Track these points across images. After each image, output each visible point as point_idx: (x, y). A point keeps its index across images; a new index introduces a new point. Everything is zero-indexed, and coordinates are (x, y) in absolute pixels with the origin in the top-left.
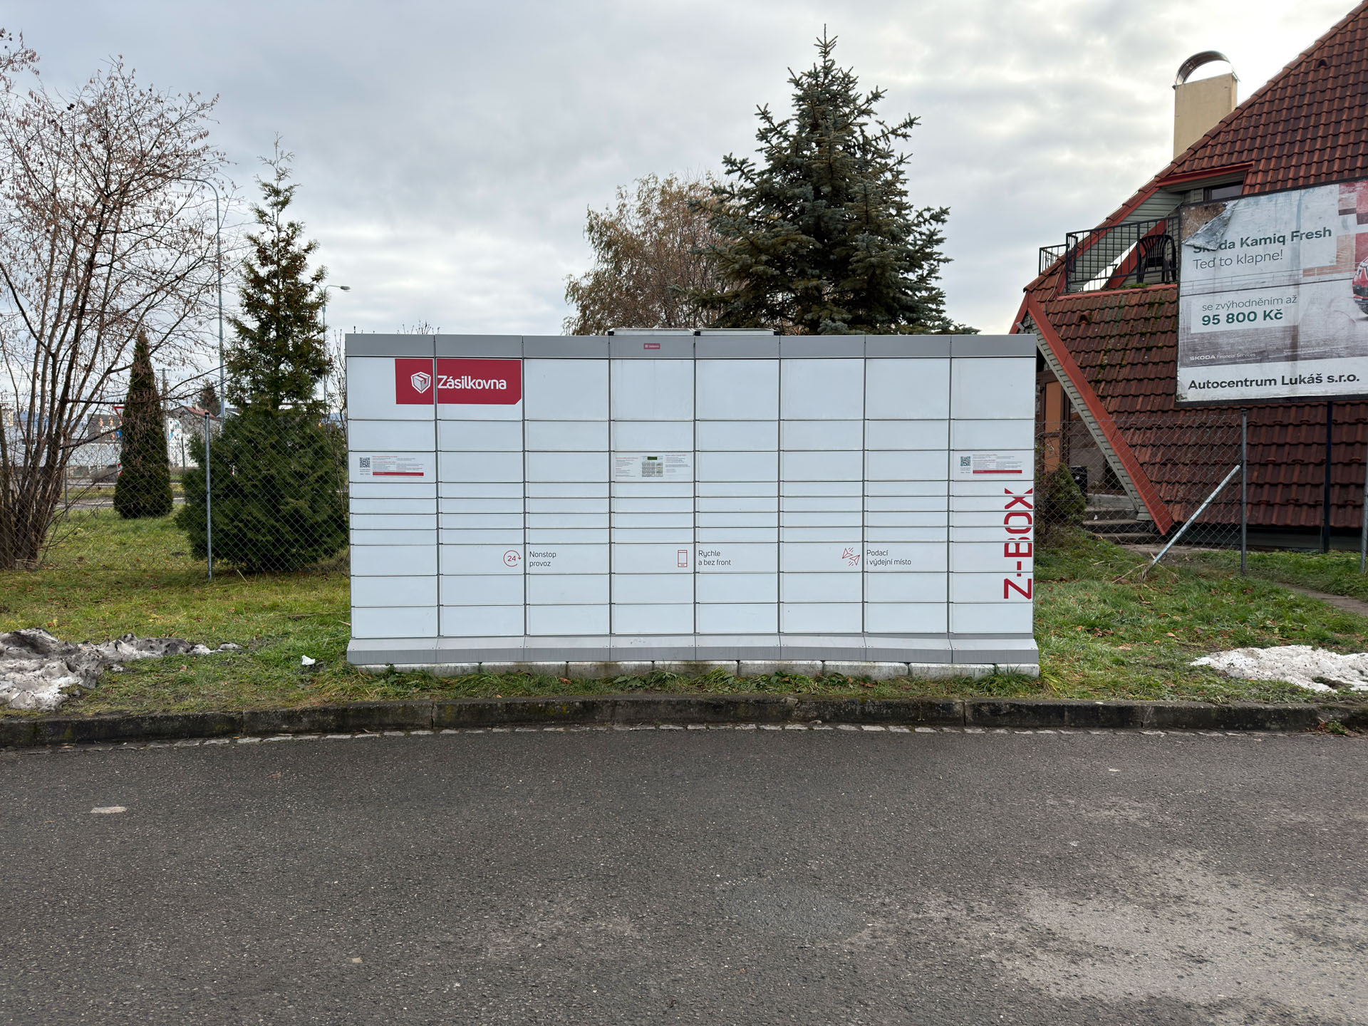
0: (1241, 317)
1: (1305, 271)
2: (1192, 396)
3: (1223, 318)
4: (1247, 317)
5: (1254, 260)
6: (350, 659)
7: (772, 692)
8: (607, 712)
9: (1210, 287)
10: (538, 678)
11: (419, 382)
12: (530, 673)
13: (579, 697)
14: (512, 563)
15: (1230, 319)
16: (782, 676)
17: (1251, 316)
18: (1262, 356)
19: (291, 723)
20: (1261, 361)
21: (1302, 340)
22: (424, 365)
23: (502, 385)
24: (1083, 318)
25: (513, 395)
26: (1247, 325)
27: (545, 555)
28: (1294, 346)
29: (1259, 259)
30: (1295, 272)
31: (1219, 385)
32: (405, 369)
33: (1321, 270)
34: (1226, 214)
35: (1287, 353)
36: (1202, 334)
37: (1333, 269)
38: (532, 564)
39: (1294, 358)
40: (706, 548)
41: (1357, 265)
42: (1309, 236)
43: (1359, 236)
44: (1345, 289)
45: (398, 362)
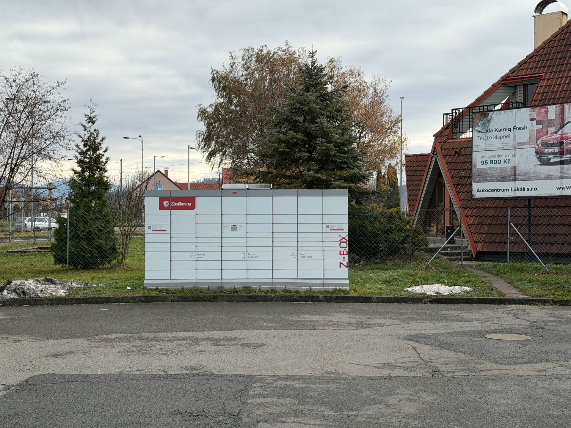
0: (495, 162)
1: (518, 143)
2: (478, 195)
3: (489, 162)
4: (497, 162)
5: (500, 138)
6: (145, 285)
7: (268, 294)
8: (220, 299)
9: (484, 148)
10: (202, 291)
11: (166, 204)
12: (197, 290)
13: (212, 295)
14: (192, 257)
15: (492, 162)
16: (273, 291)
17: (499, 162)
18: (503, 179)
19: (133, 300)
20: (503, 181)
21: (518, 173)
22: (167, 199)
23: (190, 204)
24: (456, 152)
25: (193, 207)
26: (497, 165)
27: (202, 255)
28: (515, 175)
29: (501, 137)
30: (515, 144)
31: (488, 191)
32: (162, 200)
33: (524, 143)
34: (489, 117)
35: (513, 178)
36: (481, 168)
37: (528, 143)
38: (198, 258)
39: (515, 180)
40: (250, 253)
41: (536, 142)
42: (519, 129)
43: (537, 130)
44: (533, 152)
45: (160, 198)
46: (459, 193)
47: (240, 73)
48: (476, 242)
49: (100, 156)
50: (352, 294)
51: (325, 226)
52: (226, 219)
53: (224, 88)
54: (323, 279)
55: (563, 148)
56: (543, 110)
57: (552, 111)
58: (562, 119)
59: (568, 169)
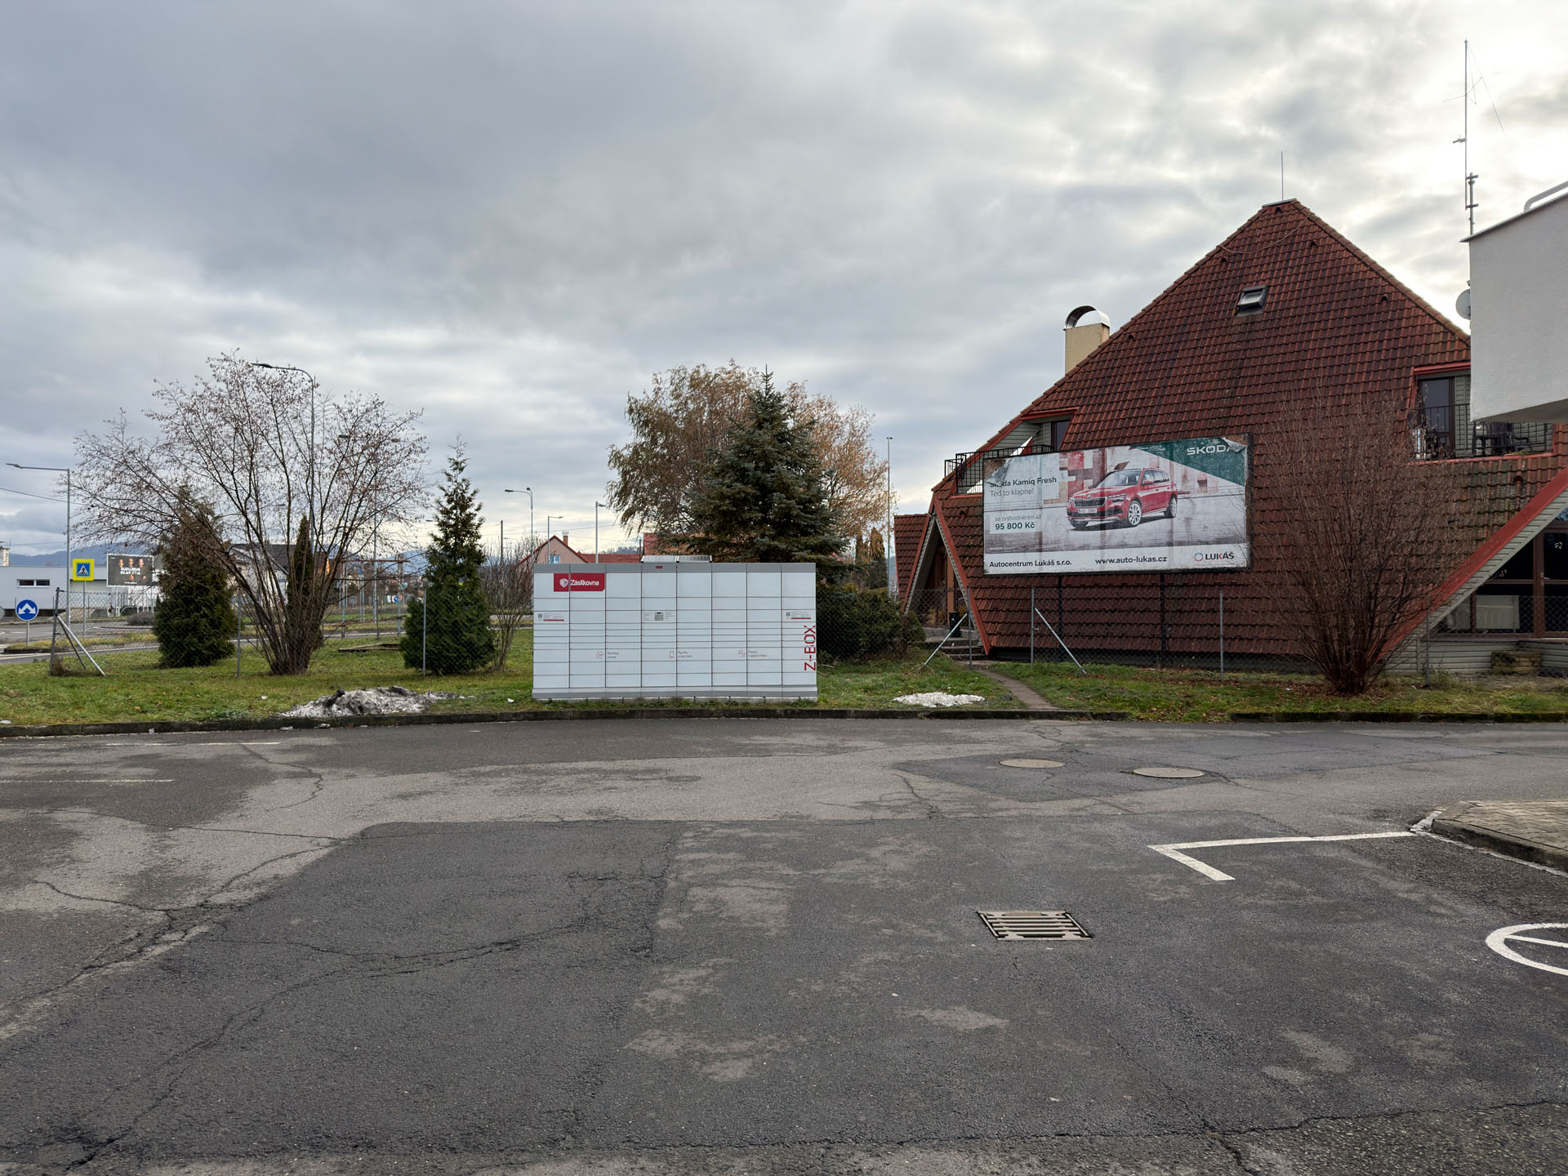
0: (1014, 526)
1: (1045, 501)
2: (991, 571)
3: (1006, 526)
4: (1017, 526)
5: (1020, 493)
6: (534, 697)
7: (707, 707)
8: (639, 714)
9: (999, 508)
10: (613, 704)
11: (563, 583)
12: (608, 702)
13: (628, 709)
14: (601, 657)
15: (1009, 526)
16: (712, 703)
17: (1019, 526)
18: (1025, 549)
19: (516, 717)
20: (1025, 552)
21: (1044, 540)
22: (565, 576)
23: (597, 583)
24: (962, 512)
25: (601, 587)
26: (1017, 530)
27: (614, 653)
28: (1040, 543)
29: (1022, 492)
30: (1040, 501)
31: (1005, 565)
32: (557, 578)
33: (1052, 501)
34: (1006, 466)
35: (1037, 547)
36: (995, 534)
37: (1058, 501)
38: (608, 657)
39: (1040, 550)
40: (681, 651)
41: (1069, 499)
42: (1046, 481)
43: (1069, 483)
44: (1064, 512)
45: (555, 575)
46: (966, 567)
47: (667, 403)
48: (990, 634)
49: (470, 517)
50: (822, 707)
51: (785, 612)
52: (648, 604)
53: (646, 423)
54: (782, 686)
55: (1104, 508)
56: (1077, 456)
57: (1089, 457)
58: (1103, 469)
59: (1110, 536)
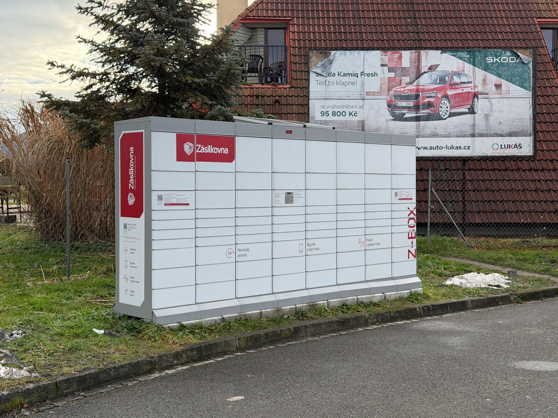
0: (339, 114)
1: (367, 93)
3: (330, 113)
4: (341, 114)
5: (344, 84)
8: (304, 331)
9: (324, 96)
11: (188, 148)
12: (246, 319)
15: (334, 114)
16: (344, 306)
17: (343, 114)
19: (178, 359)
21: (366, 128)
23: (226, 151)
26: (341, 118)
27: (245, 250)
29: (346, 84)
30: (362, 93)
33: (374, 93)
34: (331, 57)
36: (321, 121)
38: (239, 256)
40: (310, 242)
41: (388, 93)
42: (368, 75)
43: (389, 78)
44: (384, 104)
45: (178, 136)
51: (394, 192)
54: (393, 278)
55: (419, 102)
56: (396, 55)
57: (407, 56)
58: (418, 68)
59: (424, 127)
